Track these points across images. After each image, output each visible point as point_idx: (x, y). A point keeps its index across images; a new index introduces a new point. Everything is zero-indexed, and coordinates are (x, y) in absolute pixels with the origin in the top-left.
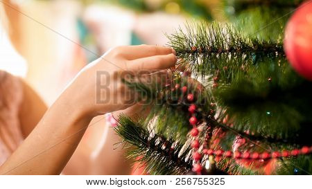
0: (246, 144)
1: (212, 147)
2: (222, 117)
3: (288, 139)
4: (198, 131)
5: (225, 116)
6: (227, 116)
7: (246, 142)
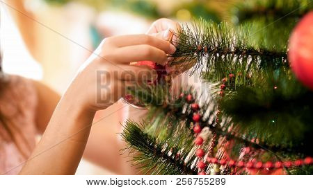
0: (251, 153)
1: (217, 155)
2: (227, 125)
3: (293, 148)
4: (202, 140)
5: (230, 125)
6: (232, 125)
7: (251, 151)
